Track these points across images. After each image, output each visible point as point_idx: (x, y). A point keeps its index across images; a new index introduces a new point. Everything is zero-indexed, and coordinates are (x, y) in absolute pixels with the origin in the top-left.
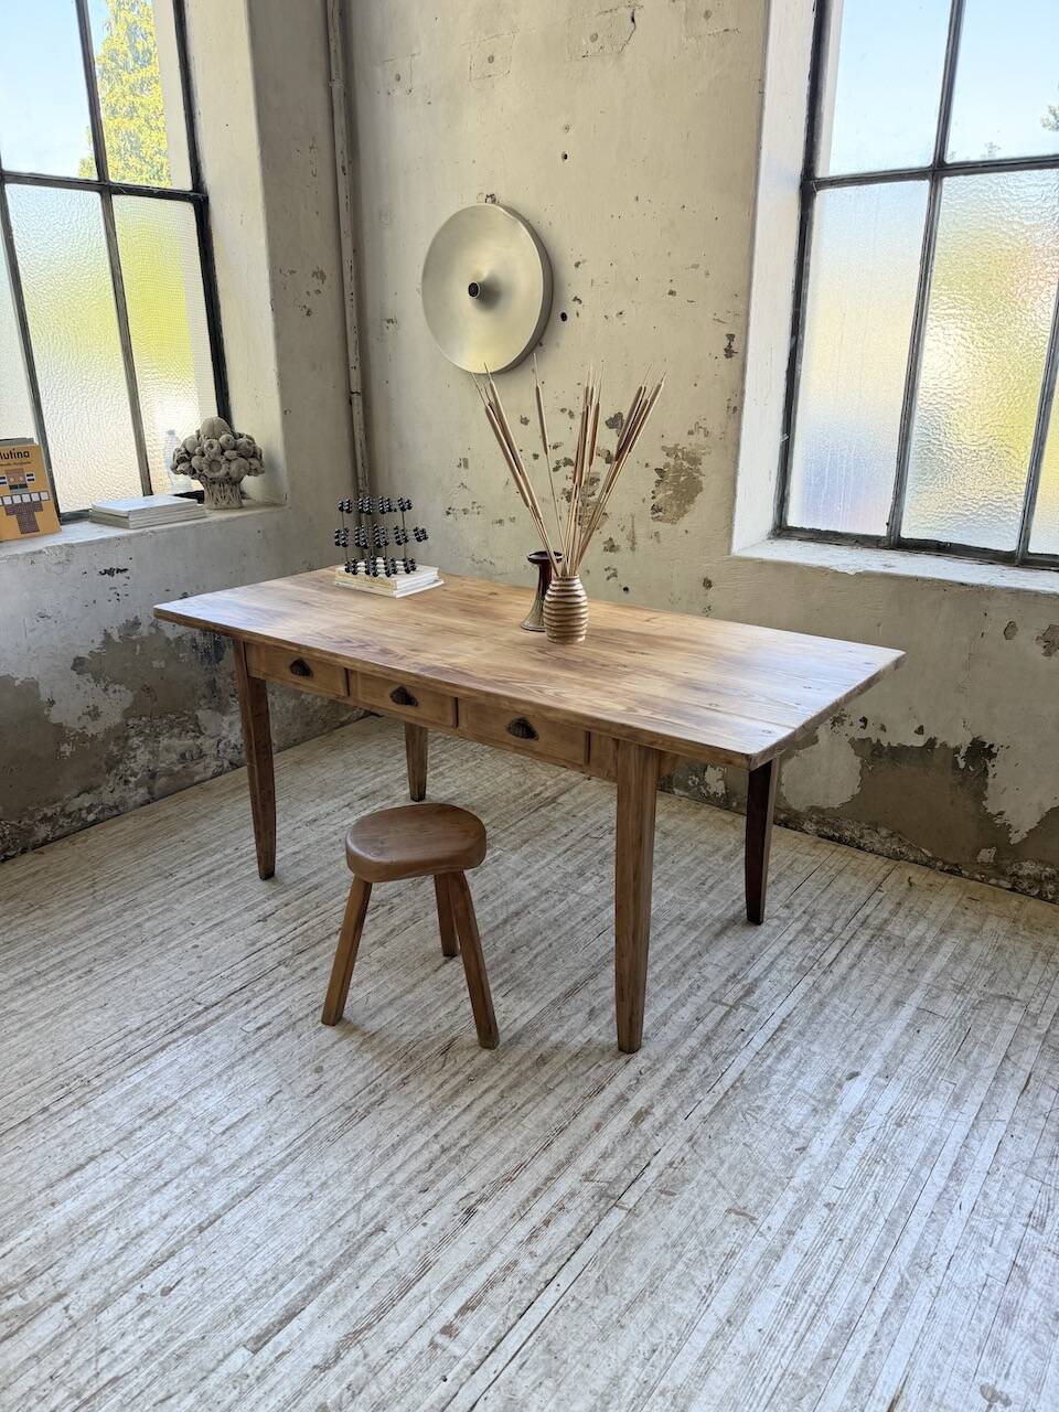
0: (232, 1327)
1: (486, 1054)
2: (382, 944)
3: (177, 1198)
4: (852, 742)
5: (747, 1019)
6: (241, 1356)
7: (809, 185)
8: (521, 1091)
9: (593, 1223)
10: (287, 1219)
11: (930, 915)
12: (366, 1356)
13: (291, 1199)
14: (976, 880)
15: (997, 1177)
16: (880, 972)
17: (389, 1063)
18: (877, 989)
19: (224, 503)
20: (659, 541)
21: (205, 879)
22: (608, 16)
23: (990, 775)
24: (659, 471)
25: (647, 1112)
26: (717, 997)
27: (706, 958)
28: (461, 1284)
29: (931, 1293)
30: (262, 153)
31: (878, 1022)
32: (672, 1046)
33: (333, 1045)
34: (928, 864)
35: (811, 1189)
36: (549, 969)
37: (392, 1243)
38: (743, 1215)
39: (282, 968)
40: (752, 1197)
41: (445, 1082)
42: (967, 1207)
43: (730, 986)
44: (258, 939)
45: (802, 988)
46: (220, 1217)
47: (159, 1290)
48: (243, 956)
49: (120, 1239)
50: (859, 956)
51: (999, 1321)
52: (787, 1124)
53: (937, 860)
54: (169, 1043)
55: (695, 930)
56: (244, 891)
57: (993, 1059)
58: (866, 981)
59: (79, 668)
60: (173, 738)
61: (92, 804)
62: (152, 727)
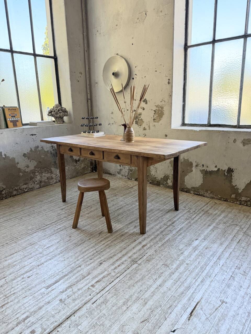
0: (43, 284)
1: (109, 234)
2: (88, 214)
3: (34, 260)
4: (200, 170)
5: (172, 228)
6: (43, 290)
7: (186, 47)
8: (117, 241)
9: (130, 266)
10: (58, 264)
11: (219, 209)
12: (72, 290)
13: (60, 261)
14: (232, 202)
15: (229, 259)
16: (206, 220)
17: (87, 236)
18: (204, 223)
19: (59, 122)
20: (155, 127)
21: (50, 202)
22: (141, 14)
23: (233, 176)
24: (154, 111)
25: (146, 245)
26: (165, 224)
27: (164, 217)
28: (97, 277)
29: (210, 281)
30: (68, 47)
31: (204, 229)
32: (153, 233)
33: (74, 232)
34: (220, 199)
35: (183, 261)
36: (126, 219)
37: (82, 269)
38: (166, 265)
39: (65, 218)
40: (169, 262)
41: (99, 239)
42: (221, 265)
43: (169, 222)
44: (61, 213)
45: (186, 222)
46: (43, 264)
47: (27, 277)
48: (56, 216)
49: (20, 267)
50: (201, 217)
51: (226, 287)
52: (179, 248)
53: (222, 198)
54: (37, 232)
55: (162, 211)
56: (58, 204)
57: (231, 237)
58: (202, 221)
59: (25, 156)
60: (46, 174)
61: (26, 187)
62: (41, 171)
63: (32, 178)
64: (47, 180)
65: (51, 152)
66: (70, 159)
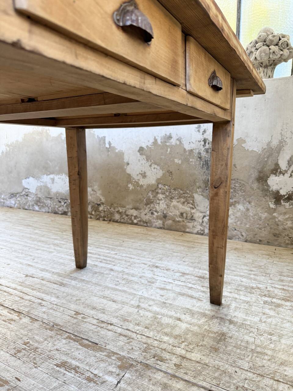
59: (141, 152)
60: (179, 204)
61: (136, 216)
62: (170, 192)
63: (149, 202)
64: (180, 219)
65: (200, 153)
66: (255, 185)
